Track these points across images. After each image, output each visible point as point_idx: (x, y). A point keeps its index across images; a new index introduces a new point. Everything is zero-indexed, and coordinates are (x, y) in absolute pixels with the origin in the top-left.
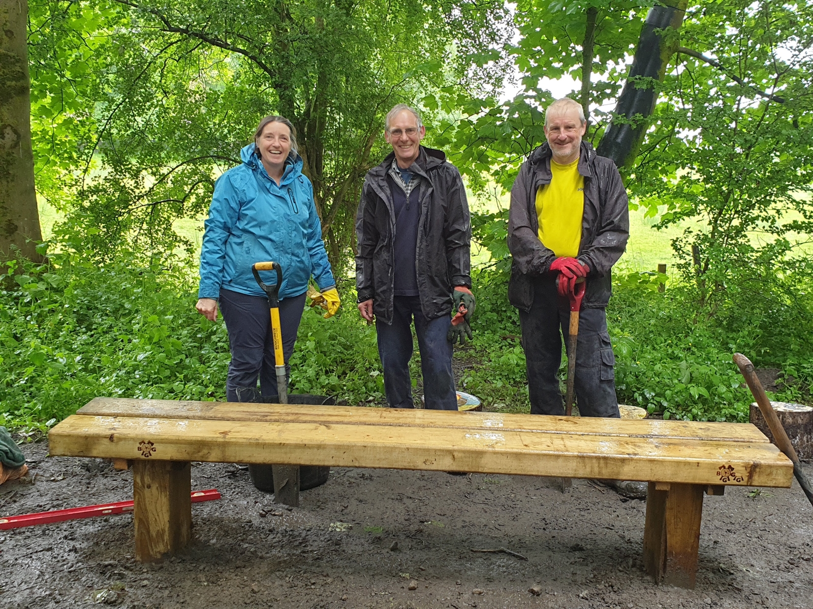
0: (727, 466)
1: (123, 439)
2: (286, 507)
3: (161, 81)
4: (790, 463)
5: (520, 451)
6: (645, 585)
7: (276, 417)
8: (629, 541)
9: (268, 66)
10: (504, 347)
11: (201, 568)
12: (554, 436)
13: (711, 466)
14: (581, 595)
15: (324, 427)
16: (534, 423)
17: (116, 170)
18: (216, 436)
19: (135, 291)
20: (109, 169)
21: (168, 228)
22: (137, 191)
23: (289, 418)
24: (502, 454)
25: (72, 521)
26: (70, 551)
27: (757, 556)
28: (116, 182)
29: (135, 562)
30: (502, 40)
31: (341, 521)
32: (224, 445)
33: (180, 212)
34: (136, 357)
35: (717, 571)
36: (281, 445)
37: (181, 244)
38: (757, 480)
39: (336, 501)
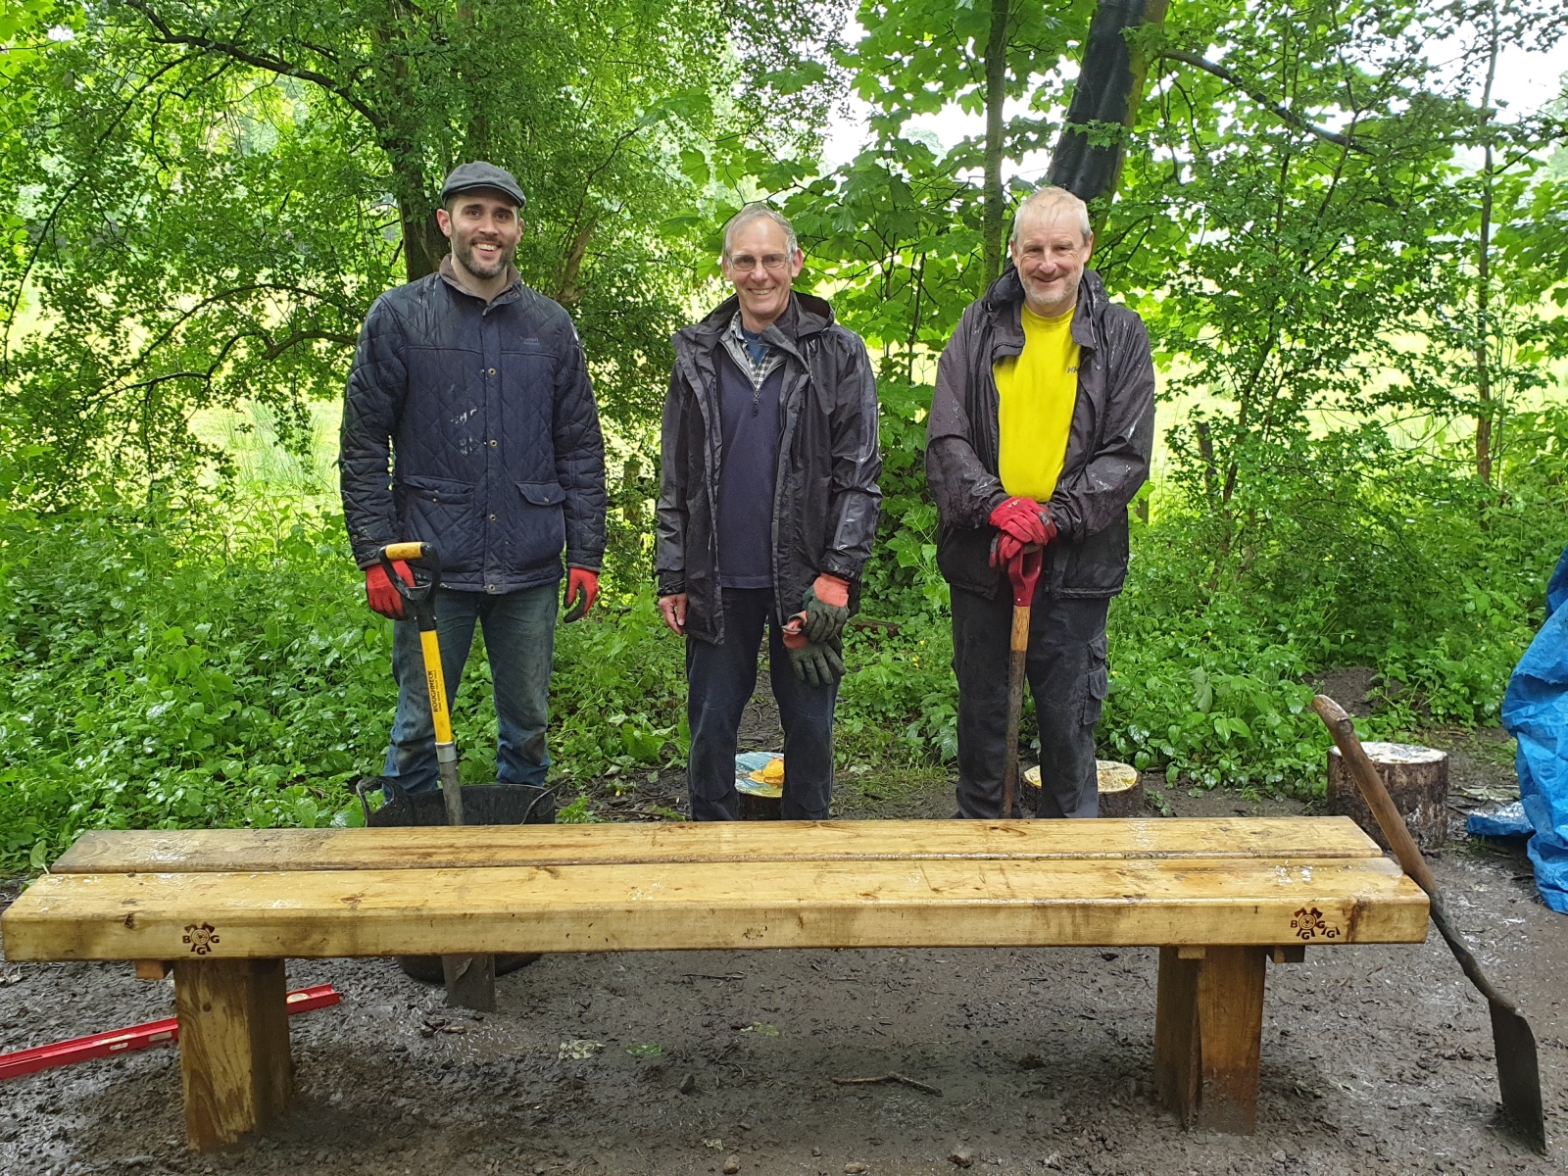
0: (1309, 910)
1: (153, 922)
2: (472, 1013)
3: (152, 139)
4: (1423, 896)
5: (925, 902)
6: (1164, 1132)
7: (450, 857)
8: (1126, 1043)
9: (369, 103)
10: (858, 646)
11: (320, 1157)
12: (987, 865)
13: (1281, 911)
14: (1047, 1162)
15: (547, 874)
16: (946, 839)
17: (70, 320)
18: (336, 906)
19: (131, 575)
20: (57, 316)
21: (181, 428)
22: (116, 360)
23: (476, 856)
24: (893, 909)
25: (50, 1071)
26: (54, 1138)
27: (1360, 1056)
28: (70, 343)
29: (188, 1152)
30: (823, 35)
31: (581, 1037)
32: (354, 924)
33: (202, 397)
34: (144, 712)
35: (1291, 1093)
36: (466, 918)
37: (208, 460)
38: (1364, 932)
39: (566, 995)
